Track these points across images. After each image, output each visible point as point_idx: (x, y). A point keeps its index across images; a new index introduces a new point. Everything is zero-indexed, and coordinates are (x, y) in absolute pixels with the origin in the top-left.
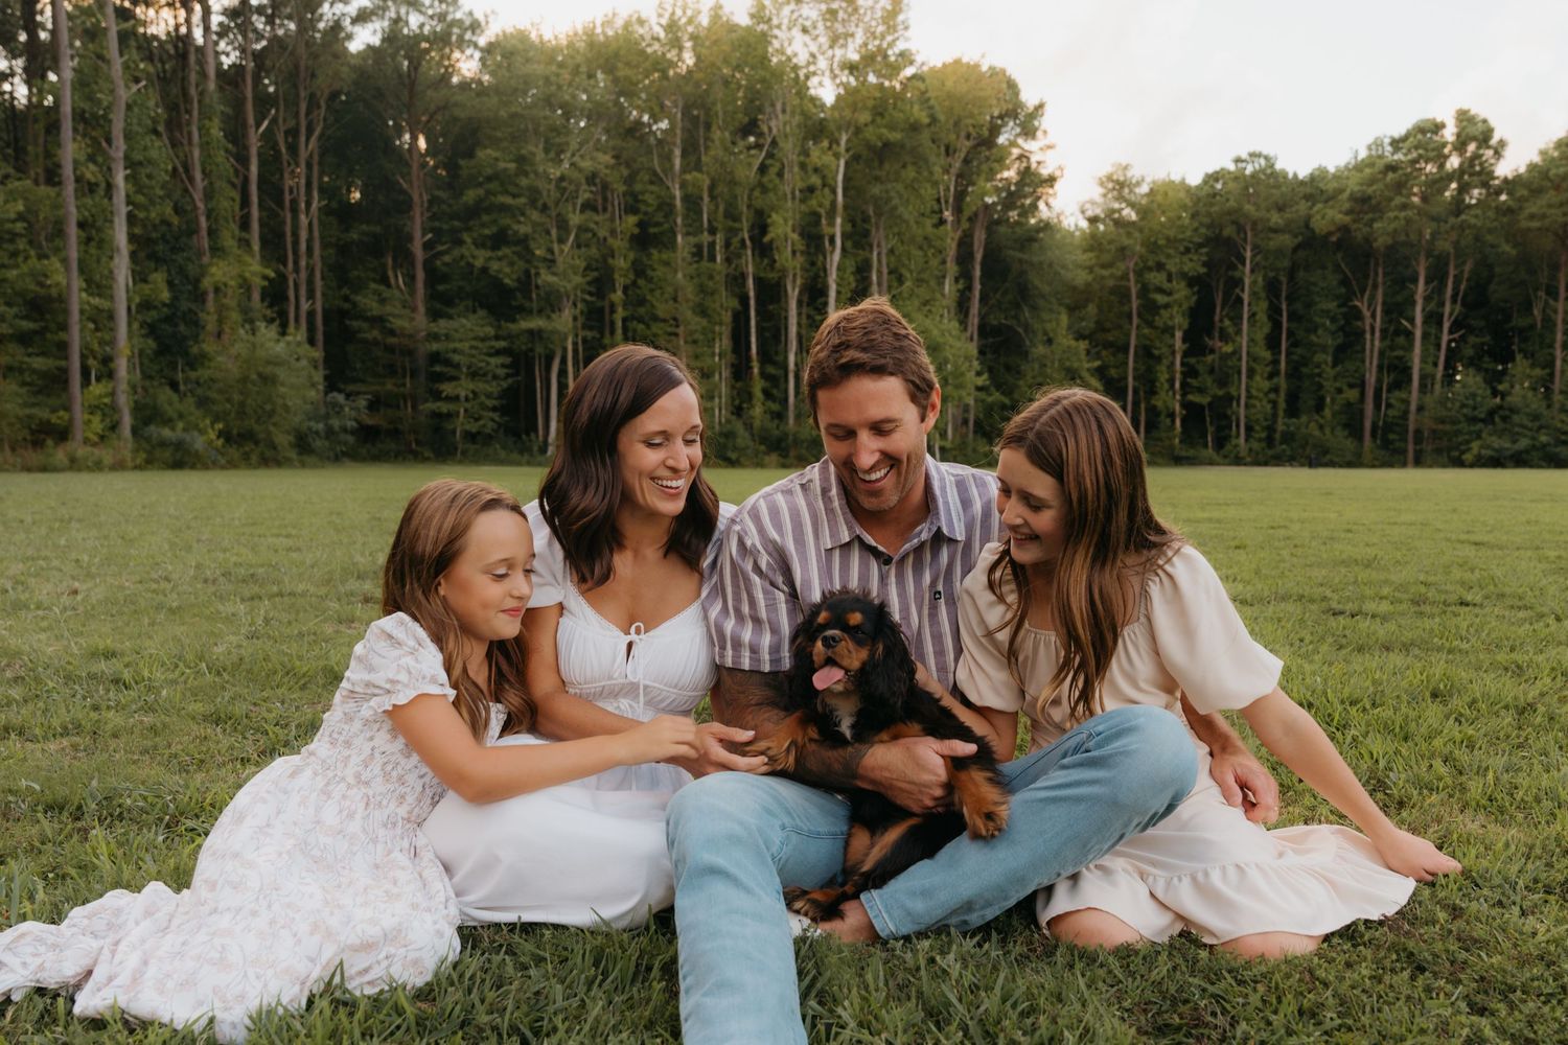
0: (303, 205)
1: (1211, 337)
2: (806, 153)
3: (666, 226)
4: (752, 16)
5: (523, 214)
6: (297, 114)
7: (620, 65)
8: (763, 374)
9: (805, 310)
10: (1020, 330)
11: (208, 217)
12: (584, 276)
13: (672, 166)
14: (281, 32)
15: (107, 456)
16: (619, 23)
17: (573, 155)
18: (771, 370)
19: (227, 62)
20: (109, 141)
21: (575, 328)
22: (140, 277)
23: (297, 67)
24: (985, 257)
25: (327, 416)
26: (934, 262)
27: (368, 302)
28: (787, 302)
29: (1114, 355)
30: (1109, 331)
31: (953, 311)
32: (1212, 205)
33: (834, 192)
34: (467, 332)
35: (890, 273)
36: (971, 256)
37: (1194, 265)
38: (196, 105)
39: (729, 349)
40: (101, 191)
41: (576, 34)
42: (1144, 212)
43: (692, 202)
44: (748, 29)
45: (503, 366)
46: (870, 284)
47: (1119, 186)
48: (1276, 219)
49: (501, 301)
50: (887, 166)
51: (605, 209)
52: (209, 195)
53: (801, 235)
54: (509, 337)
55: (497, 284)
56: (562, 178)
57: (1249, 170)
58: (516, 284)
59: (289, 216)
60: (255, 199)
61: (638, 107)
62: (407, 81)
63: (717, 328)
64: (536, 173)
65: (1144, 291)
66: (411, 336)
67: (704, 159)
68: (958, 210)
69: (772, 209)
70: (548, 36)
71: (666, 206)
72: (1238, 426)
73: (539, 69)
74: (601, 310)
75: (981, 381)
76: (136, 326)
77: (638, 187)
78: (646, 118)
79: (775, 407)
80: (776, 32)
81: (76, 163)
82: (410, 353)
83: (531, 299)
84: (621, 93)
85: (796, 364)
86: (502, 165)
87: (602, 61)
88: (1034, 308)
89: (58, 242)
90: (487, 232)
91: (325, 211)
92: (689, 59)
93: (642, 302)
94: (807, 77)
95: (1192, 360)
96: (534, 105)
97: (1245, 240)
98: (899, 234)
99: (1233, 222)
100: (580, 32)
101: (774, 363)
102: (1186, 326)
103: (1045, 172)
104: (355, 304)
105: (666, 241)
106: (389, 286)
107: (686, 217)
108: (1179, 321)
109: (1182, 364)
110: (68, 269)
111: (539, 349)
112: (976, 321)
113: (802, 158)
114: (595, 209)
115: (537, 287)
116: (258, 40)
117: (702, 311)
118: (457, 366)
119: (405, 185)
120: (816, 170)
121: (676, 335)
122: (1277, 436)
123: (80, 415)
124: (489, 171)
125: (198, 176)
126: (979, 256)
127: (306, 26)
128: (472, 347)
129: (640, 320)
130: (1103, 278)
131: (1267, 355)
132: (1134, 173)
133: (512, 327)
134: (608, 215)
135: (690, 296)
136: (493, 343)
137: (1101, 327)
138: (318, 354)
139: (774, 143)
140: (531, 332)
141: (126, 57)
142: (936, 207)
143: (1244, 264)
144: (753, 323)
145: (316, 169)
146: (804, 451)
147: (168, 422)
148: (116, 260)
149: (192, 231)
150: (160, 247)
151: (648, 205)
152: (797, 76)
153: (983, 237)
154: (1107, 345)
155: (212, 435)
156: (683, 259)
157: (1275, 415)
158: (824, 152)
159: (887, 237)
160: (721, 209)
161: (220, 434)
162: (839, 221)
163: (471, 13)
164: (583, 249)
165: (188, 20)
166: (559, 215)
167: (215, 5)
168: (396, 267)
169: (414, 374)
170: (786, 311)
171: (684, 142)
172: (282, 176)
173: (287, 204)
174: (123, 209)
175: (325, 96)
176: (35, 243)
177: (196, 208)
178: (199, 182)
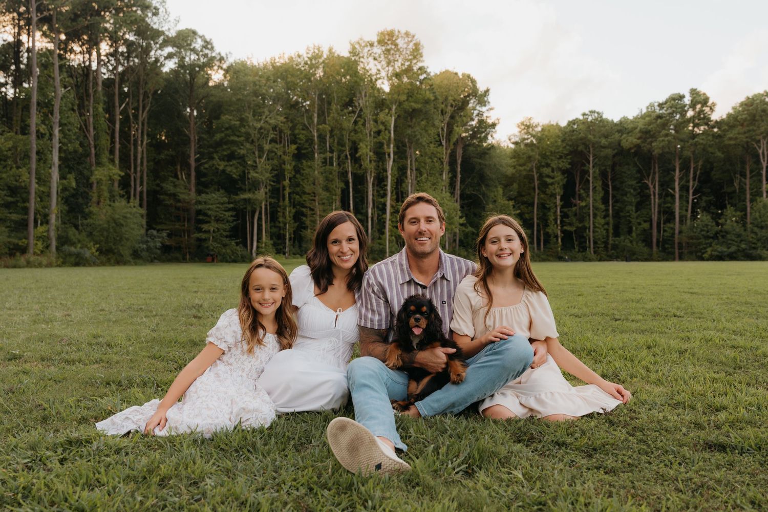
0: (140, 142)
1: (574, 198)
2: (377, 114)
3: (310, 149)
4: (350, 53)
5: (242, 145)
6: (138, 101)
7: (289, 76)
9: (376, 188)
10: (481, 196)
11: (95, 148)
12: (271, 173)
13: (313, 122)
14: (131, 64)
15: (44, 260)
16: (287, 57)
17: (266, 117)
18: (360, 216)
19: (105, 77)
20: (52, 114)
21: (266, 197)
22: (62, 177)
23: (139, 79)
24: (462, 162)
25: (147, 242)
26: (437, 164)
27: (168, 187)
28: (367, 184)
29: (527, 207)
30: (524, 196)
31: (447, 188)
32: (572, 136)
33: (390, 132)
34: (215, 200)
35: (416, 170)
36: (456, 161)
37: (565, 164)
38: (92, 97)
40: (46, 136)
42: (540, 140)
43: (322, 138)
44: (348, 58)
45: (232, 216)
46: (407, 175)
47: (527, 127)
48: (604, 141)
49: (231, 185)
50: (414, 120)
51: (281, 142)
52: (96, 138)
53: (374, 152)
54: (235, 202)
55: (229, 177)
56: (261, 128)
57: (590, 119)
58: (238, 177)
59: (132, 147)
61: (297, 95)
62: (189, 85)
63: (334, 197)
64: (249, 126)
65: (541, 176)
66: (188, 203)
67: (327, 118)
68: (448, 141)
69: (360, 140)
70: (256, 63)
71: (310, 141)
72: (589, 241)
73: (250, 78)
74: (278, 189)
75: (462, 221)
76: (60, 199)
77: (297, 132)
78: (300, 100)
80: (362, 60)
81: (37, 124)
82: (186, 210)
83: (245, 184)
84: (290, 89)
85: (372, 214)
86: (233, 122)
87: (280, 74)
88: (487, 185)
89: (26, 161)
90: (225, 153)
91: (150, 145)
92: (320, 73)
93: (298, 185)
94: (376, 80)
95: (566, 210)
96: (248, 95)
97: (589, 152)
98: (420, 151)
99: (584, 144)
100: (269, 62)
101: (361, 214)
102: (562, 193)
103: (490, 121)
104: (162, 188)
105: (310, 156)
107: (319, 145)
108: (559, 191)
109: (561, 212)
110: (29, 173)
111: (249, 208)
112: (459, 192)
113: (374, 117)
114: (276, 142)
115: (248, 179)
116: (121, 66)
117: (327, 189)
118: (210, 216)
119: (187, 133)
120: (383, 123)
121: (314, 200)
122: (610, 246)
123: (32, 241)
124: (227, 125)
125: (92, 129)
126: (459, 162)
127: (144, 62)
128: (217, 207)
129: (297, 194)
130: (520, 171)
131: (602, 207)
132: (535, 121)
133: (236, 197)
134: (282, 145)
135: (321, 182)
136: (227, 205)
137: (520, 194)
138: (143, 211)
139: (361, 110)
140: (245, 200)
141: (62, 76)
142: (437, 139)
143: (589, 163)
144: (351, 194)
145: (146, 124)
146: (376, 256)
147: (73, 244)
148: (53, 169)
149: (88, 155)
150: (71, 163)
151: (301, 140)
152: (371, 79)
153: (461, 152)
154: (523, 203)
155: (94, 251)
156: (318, 165)
157: (608, 236)
158: (385, 115)
159: (415, 153)
160: (336, 141)
161: (97, 250)
162: (392, 146)
163: (219, 54)
164: (270, 161)
165: (90, 59)
166: (259, 145)
167: (103, 52)
168: (182, 170)
169: (189, 220)
170: (367, 188)
171: (318, 110)
172: (130, 129)
173: (132, 142)
174: (57, 145)
175: (152, 92)
176: (15, 161)
177: (90, 144)
178: (92, 132)
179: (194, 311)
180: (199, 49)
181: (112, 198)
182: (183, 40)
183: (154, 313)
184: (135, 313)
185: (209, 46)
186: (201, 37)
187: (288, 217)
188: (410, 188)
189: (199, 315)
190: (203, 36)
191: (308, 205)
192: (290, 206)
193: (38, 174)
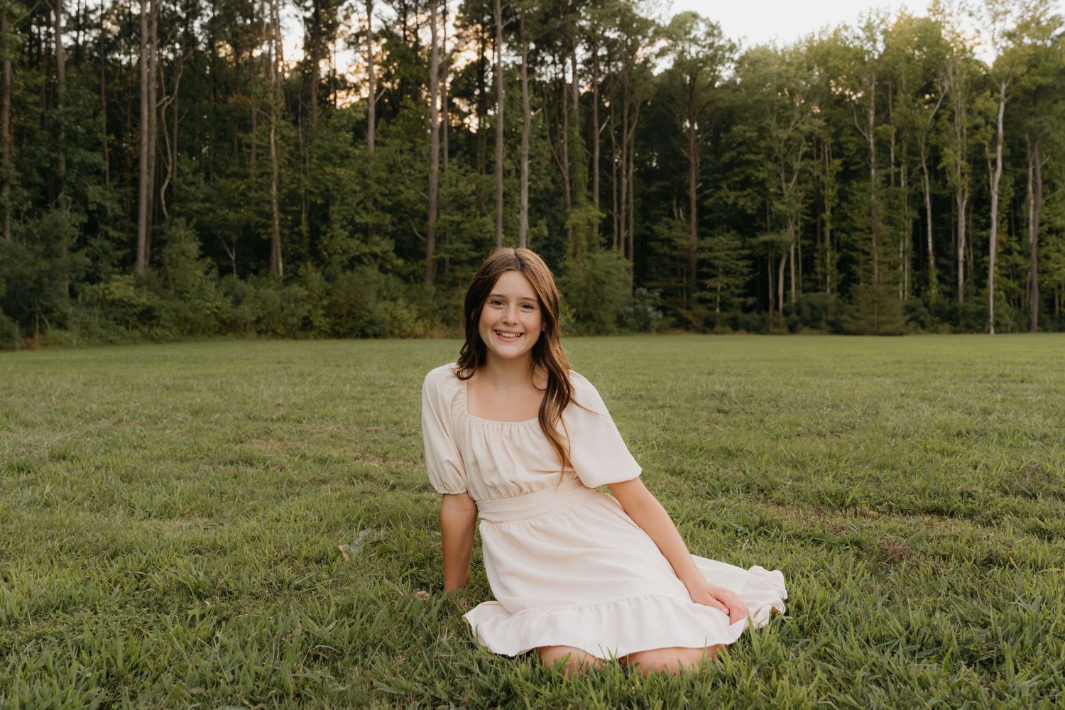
0: (624, 172)
2: (972, 102)
3: (863, 164)
4: (929, 10)
5: (762, 165)
6: (622, 117)
7: (830, 59)
8: (937, 265)
9: (971, 216)
11: (571, 184)
12: (803, 203)
13: (868, 122)
14: (613, 70)
16: (831, 31)
17: (797, 123)
18: (944, 261)
19: (582, 91)
20: (520, 145)
21: (796, 238)
22: (533, 224)
23: (623, 88)
25: (635, 304)
27: (661, 229)
28: (957, 211)
33: (995, 127)
34: (724, 245)
35: (1044, 183)
38: (566, 119)
39: (911, 247)
40: (513, 173)
41: (800, 42)
43: (882, 145)
44: (926, 19)
45: (747, 266)
46: (1026, 193)
49: (745, 224)
50: (1040, 103)
51: (818, 157)
52: (571, 172)
53: (968, 161)
54: (751, 248)
55: (743, 212)
56: (789, 139)
58: (755, 212)
59: (615, 180)
60: (597, 171)
61: (842, 85)
62: (688, 88)
63: (901, 233)
64: (771, 137)
66: (687, 250)
67: (892, 114)
69: (945, 144)
70: (780, 46)
71: (864, 151)
73: (773, 69)
74: (815, 226)
77: (842, 139)
78: (847, 93)
79: (947, 288)
80: (948, 19)
81: (504, 160)
82: (685, 260)
83: (766, 221)
84: (832, 77)
85: (965, 257)
86: (748, 134)
87: (818, 58)
89: (491, 206)
90: (737, 179)
91: (637, 175)
92: (881, 47)
93: (845, 218)
94: (973, 47)
96: (770, 93)
98: (1052, 153)
100: (803, 41)
101: (947, 256)
104: (653, 231)
105: (863, 174)
106: (674, 218)
107: (878, 156)
110: (495, 221)
111: (771, 254)
113: (968, 106)
114: (811, 157)
115: (771, 213)
116: (600, 76)
117: (889, 221)
118: (717, 268)
119: (685, 154)
120: (980, 113)
121: (870, 239)
124: (740, 139)
125: (566, 160)
127: (629, 64)
128: (727, 255)
129: (844, 231)
133: (754, 241)
134: (820, 161)
135: (881, 211)
136: (741, 252)
138: (630, 264)
139: (946, 98)
140: (766, 243)
141: (531, 96)
144: (930, 228)
145: (632, 149)
146: (971, 321)
148: (522, 214)
149: (561, 194)
150: (542, 206)
151: (850, 150)
152: (964, 47)
155: (570, 316)
156: (876, 186)
158: (987, 100)
159: (1041, 157)
160: (905, 148)
161: (573, 317)
162: (1000, 148)
163: (730, 40)
164: (803, 185)
165: (563, 71)
166: (786, 163)
167: (579, 60)
168: (678, 206)
169: (688, 274)
170: (957, 217)
171: (877, 104)
172: (611, 155)
173: (615, 172)
174: (526, 184)
175: (640, 103)
176: (479, 207)
177: (564, 179)
178: (567, 164)
179: (715, 403)
180: (703, 38)
181: (591, 248)
182: (679, 28)
183: (661, 403)
184: (634, 402)
185: (716, 32)
186: (704, 21)
187: (829, 266)
188: (1031, 213)
189: (725, 408)
190: (708, 19)
191: (860, 245)
192: (833, 249)
193: (505, 221)
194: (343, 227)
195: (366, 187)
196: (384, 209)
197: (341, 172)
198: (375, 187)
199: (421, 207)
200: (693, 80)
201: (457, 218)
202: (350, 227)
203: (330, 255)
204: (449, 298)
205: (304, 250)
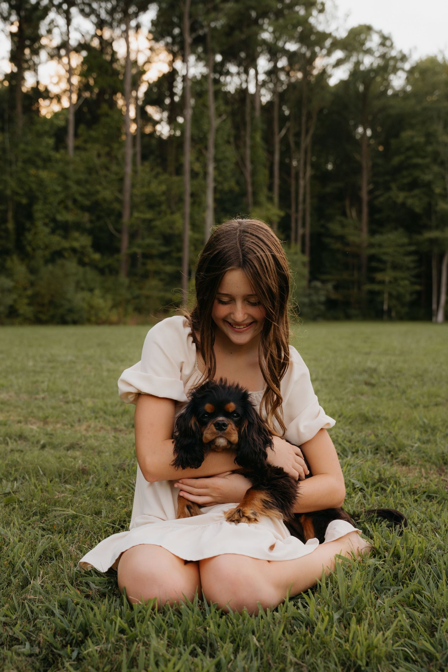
0: (302, 175)
6: (301, 124)
11: (253, 185)
14: (293, 79)
20: (206, 148)
23: (302, 97)
25: (310, 295)
27: (335, 227)
34: (392, 242)
38: (249, 125)
40: (201, 175)
45: (413, 261)
49: (413, 222)
52: (254, 173)
54: (417, 244)
58: (422, 211)
59: (294, 181)
60: (277, 173)
62: (361, 97)
66: (359, 246)
81: (191, 162)
82: (356, 256)
83: (431, 220)
89: (180, 204)
90: (406, 181)
91: (313, 177)
96: (437, 101)
104: (328, 229)
106: (347, 217)
110: (184, 219)
111: (436, 250)
115: (434, 212)
116: (281, 86)
118: (385, 262)
119: (357, 157)
123: (186, 297)
124: (408, 144)
125: (249, 163)
127: (307, 74)
128: (395, 251)
133: (419, 237)
136: (408, 248)
138: (306, 258)
140: (429, 240)
141: (217, 104)
145: (309, 153)
148: (208, 212)
149: (244, 193)
150: (228, 205)
163: (401, 52)
165: (247, 81)
167: (261, 71)
168: (351, 206)
169: (359, 268)
172: (290, 159)
173: (293, 174)
174: (211, 184)
175: (317, 111)
176: (169, 207)
177: (246, 182)
178: (249, 166)
180: (376, 49)
182: (355, 40)
185: (388, 43)
186: (377, 33)
190: (381, 31)
193: (192, 217)
194: (46, 225)
195: (66, 188)
196: (83, 208)
197: (44, 174)
198: (75, 188)
199: (116, 206)
200: (367, 88)
201: (149, 215)
202: (52, 225)
203: (34, 250)
204: (141, 288)
205: (10, 245)
